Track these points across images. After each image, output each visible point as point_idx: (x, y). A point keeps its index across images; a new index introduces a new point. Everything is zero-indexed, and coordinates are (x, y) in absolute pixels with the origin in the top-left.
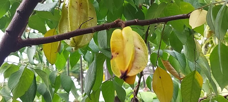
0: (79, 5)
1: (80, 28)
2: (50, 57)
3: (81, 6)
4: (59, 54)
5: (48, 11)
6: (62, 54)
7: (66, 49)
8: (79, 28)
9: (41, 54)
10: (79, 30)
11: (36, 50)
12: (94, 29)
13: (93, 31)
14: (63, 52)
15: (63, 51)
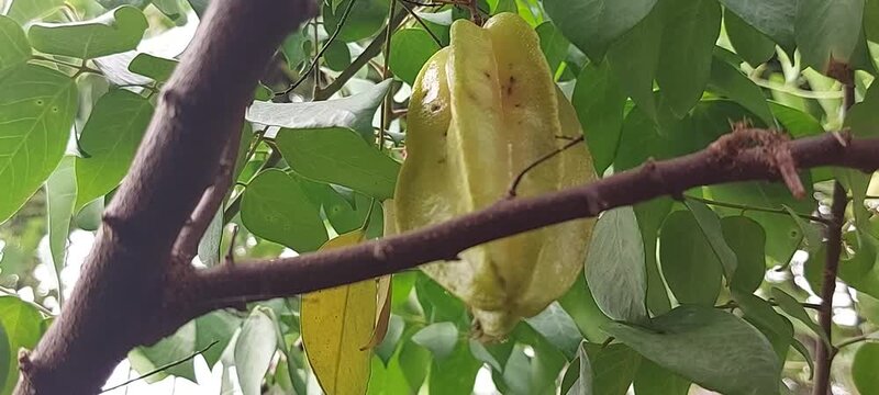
0: (503, 87)
1: (513, 194)
2: (337, 372)
3: (510, 91)
4: (382, 365)
5: (342, 125)
6: (394, 362)
7: (414, 338)
8: (507, 194)
9: (301, 366)
10: (510, 202)
11: (278, 347)
12: (595, 194)
13: (593, 209)
14: (400, 355)
15: (398, 352)
